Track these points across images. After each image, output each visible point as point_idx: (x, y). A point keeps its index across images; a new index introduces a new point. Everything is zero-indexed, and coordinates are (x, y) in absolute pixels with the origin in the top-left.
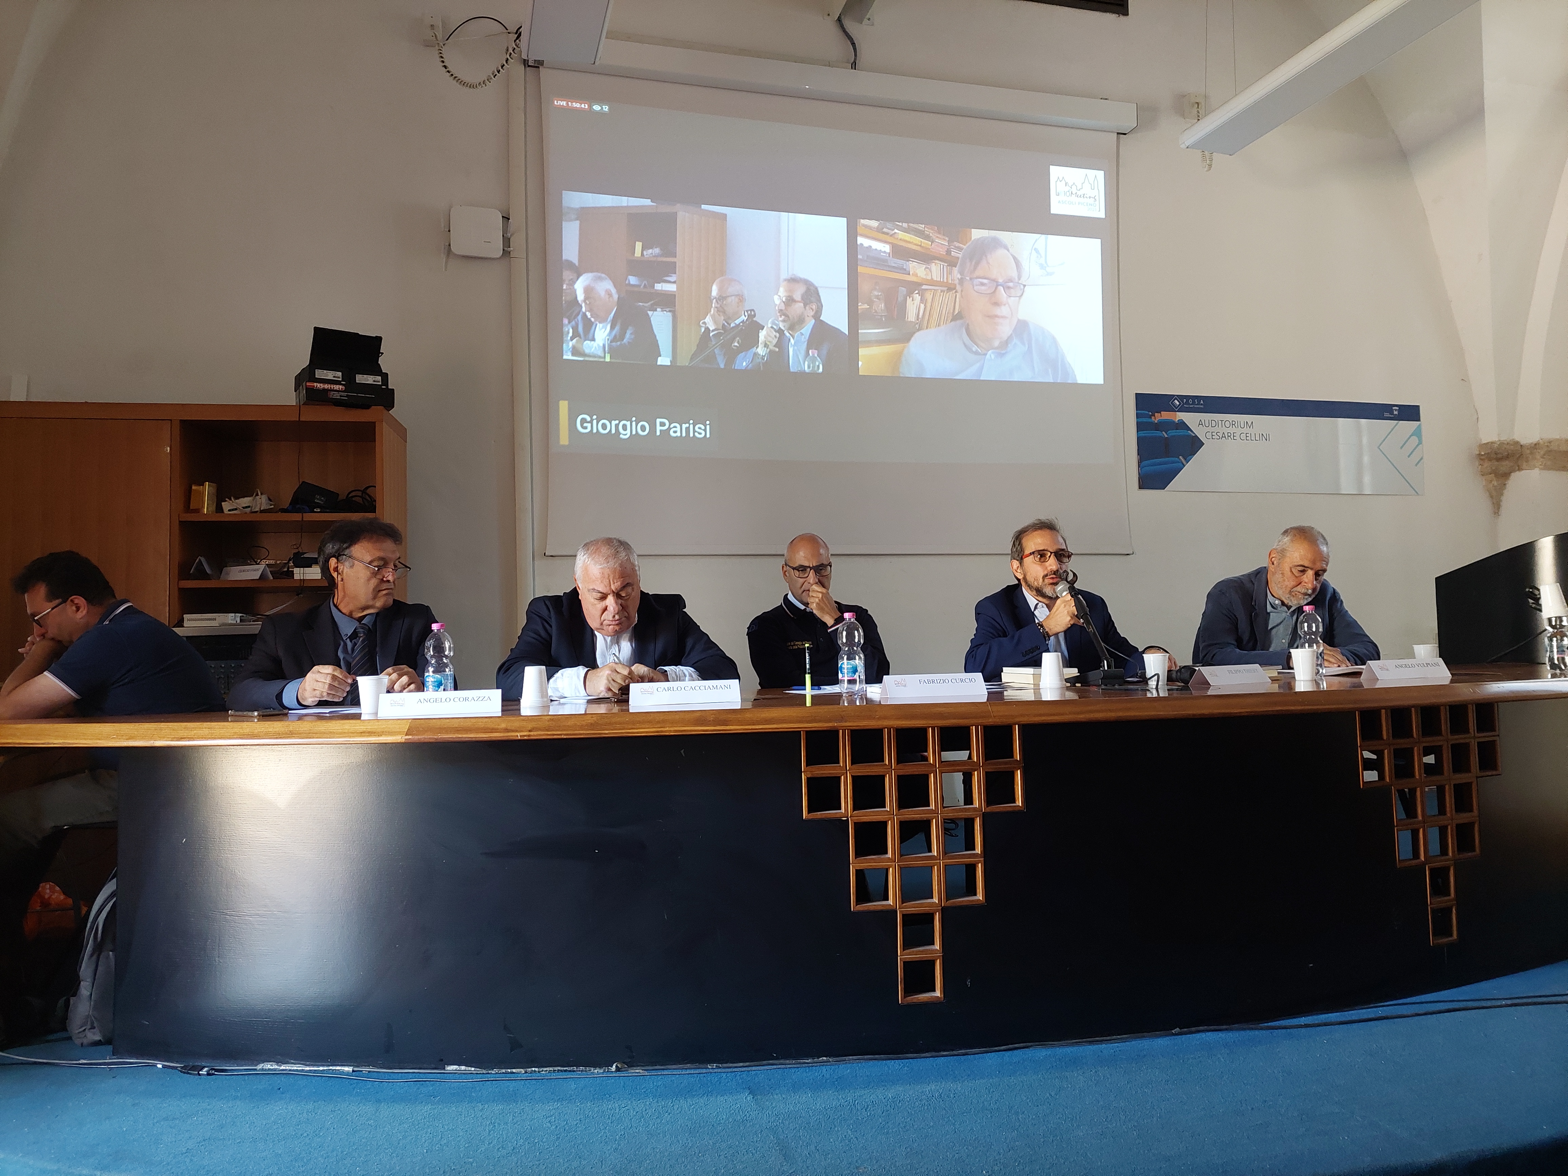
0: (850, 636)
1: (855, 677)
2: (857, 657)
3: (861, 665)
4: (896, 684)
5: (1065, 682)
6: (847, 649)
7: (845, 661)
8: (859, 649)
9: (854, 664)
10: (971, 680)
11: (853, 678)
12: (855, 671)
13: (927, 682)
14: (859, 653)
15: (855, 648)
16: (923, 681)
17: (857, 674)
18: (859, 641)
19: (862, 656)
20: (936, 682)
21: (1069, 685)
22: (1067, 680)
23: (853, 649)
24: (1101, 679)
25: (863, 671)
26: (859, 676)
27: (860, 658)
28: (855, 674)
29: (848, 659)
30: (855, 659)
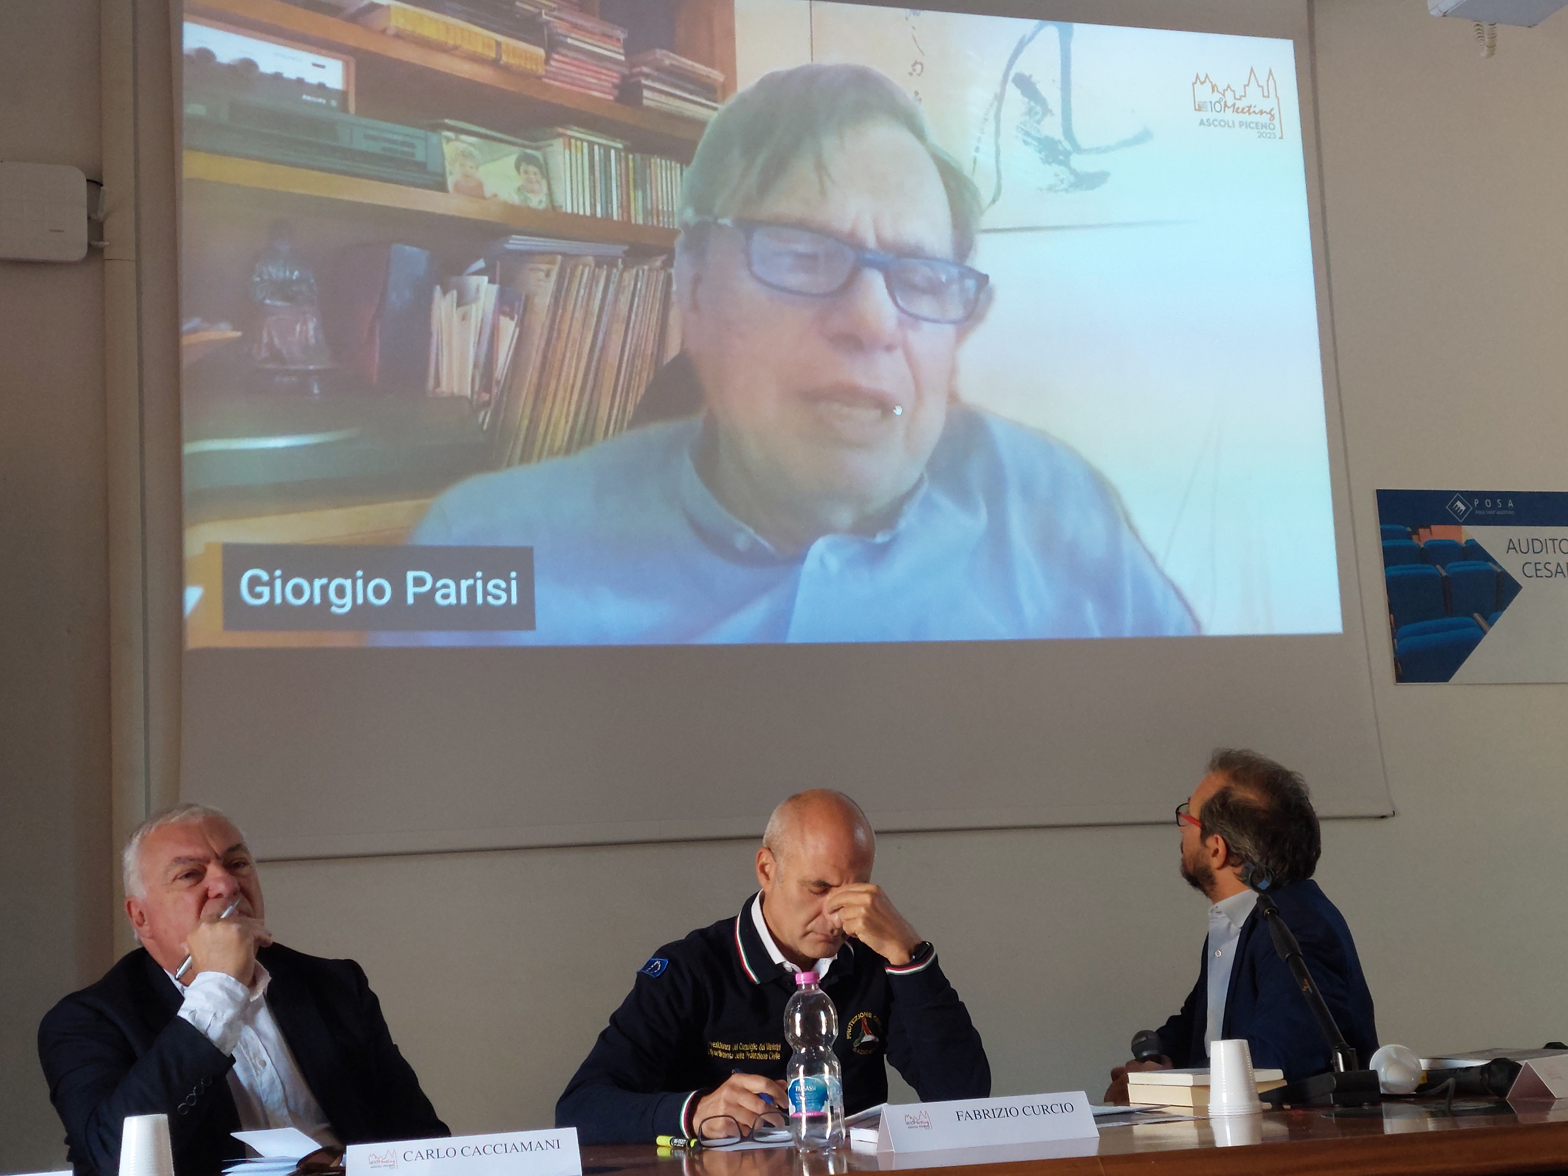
0: (811, 1023)
1: (823, 1111)
2: (826, 1068)
3: (834, 1084)
4: (908, 1123)
5: (1258, 1102)
6: (803, 1051)
7: (801, 1076)
8: (830, 1049)
9: (821, 1081)
10: (1063, 1108)
11: (819, 1114)
12: (821, 1096)
13: (973, 1117)
14: (830, 1058)
15: (821, 1048)
16: (964, 1115)
17: (828, 1104)
18: (829, 1031)
19: (836, 1064)
20: (991, 1114)
21: (1268, 1105)
22: (1263, 1097)
23: (817, 1049)
24: (1333, 1093)
25: (839, 1096)
26: (832, 1108)
27: (832, 1069)
28: (823, 1104)
29: (807, 1072)
30: (822, 1071)
